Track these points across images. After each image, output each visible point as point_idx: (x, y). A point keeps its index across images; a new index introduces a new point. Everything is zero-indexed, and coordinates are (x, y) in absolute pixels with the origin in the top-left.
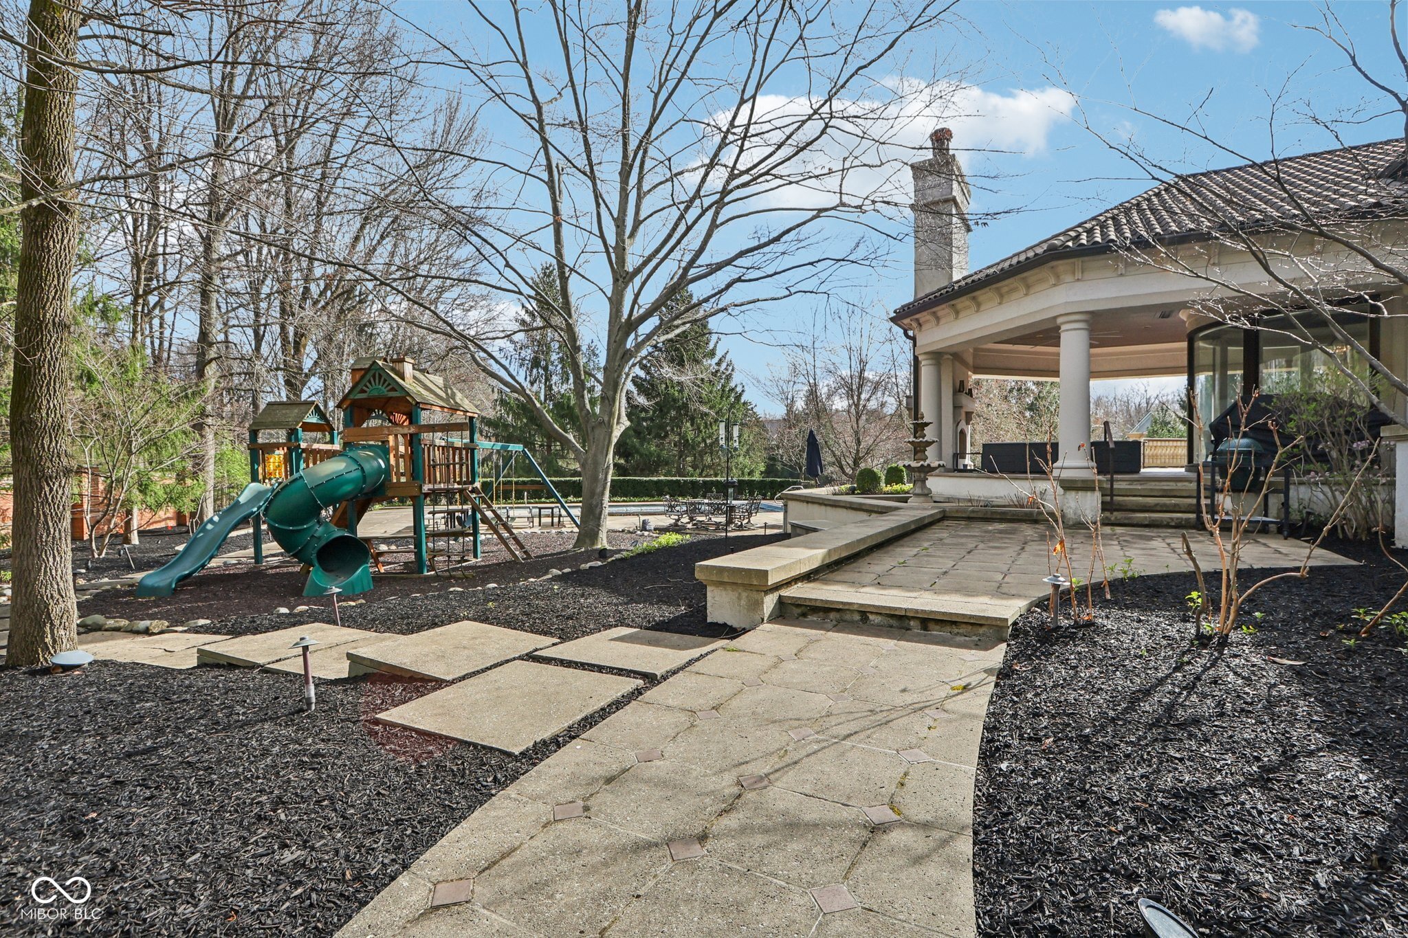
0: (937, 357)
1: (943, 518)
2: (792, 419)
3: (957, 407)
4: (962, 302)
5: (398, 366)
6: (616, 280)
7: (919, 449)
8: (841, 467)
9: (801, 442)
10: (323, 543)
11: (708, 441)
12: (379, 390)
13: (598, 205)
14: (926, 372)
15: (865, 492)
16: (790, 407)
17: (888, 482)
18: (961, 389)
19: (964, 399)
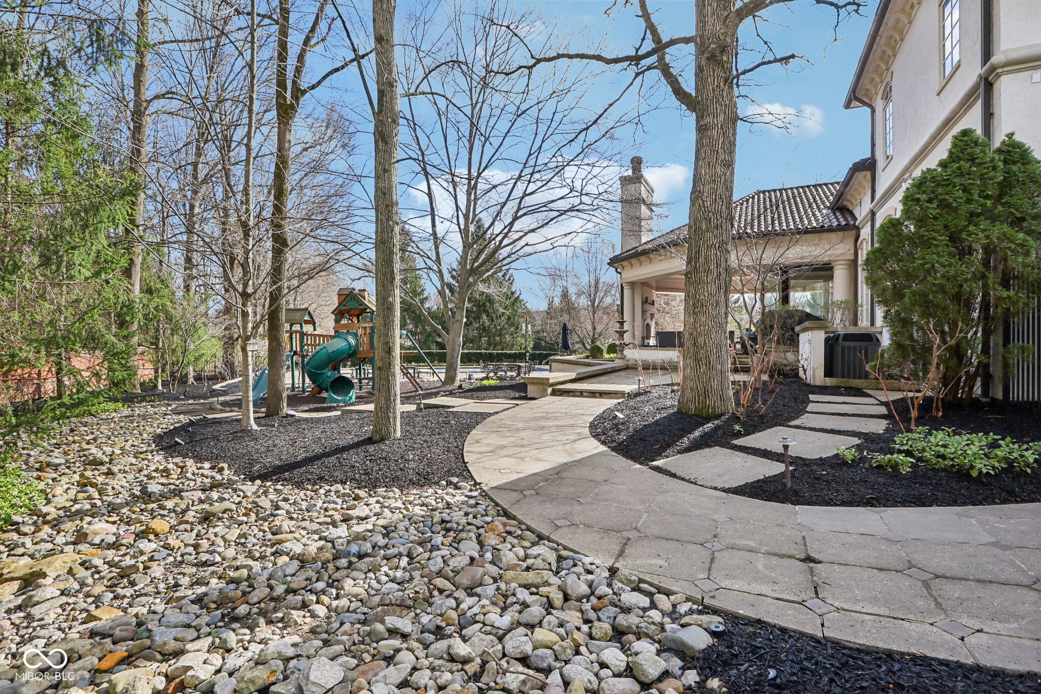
0: (633, 284)
1: (627, 368)
2: (550, 313)
3: (644, 312)
4: (643, 258)
5: (362, 293)
6: (464, 247)
7: (621, 334)
8: (584, 345)
9: (559, 329)
10: (332, 379)
11: (498, 327)
12: (352, 305)
13: (457, 211)
14: (627, 292)
15: (594, 357)
16: (550, 304)
17: (608, 353)
18: (647, 301)
19: (647, 306)
